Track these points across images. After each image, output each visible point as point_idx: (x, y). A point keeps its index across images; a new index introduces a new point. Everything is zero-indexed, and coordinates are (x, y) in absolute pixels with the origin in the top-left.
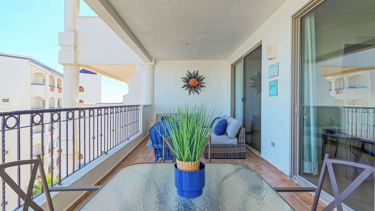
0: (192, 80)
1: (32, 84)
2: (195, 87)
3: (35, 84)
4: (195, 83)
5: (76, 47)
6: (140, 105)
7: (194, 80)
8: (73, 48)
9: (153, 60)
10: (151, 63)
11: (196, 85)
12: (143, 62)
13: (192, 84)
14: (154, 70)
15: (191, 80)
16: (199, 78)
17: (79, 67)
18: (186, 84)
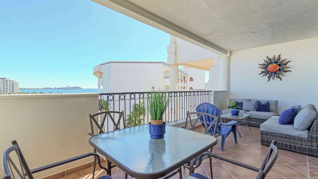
0: (272, 65)
1: (164, 78)
2: (276, 73)
3: (165, 78)
4: (275, 69)
5: (176, 53)
6: (211, 91)
7: (274, 65)
8: (174, 54)
9: (228, 52)
10: (226, 55)
11: (277, 71)
12: (220, 56)
13: (271, 70)
14: (229, 61)
15: (270, 66)
16: (281, 62)
17: (177, 66)
18: (263, 70)
